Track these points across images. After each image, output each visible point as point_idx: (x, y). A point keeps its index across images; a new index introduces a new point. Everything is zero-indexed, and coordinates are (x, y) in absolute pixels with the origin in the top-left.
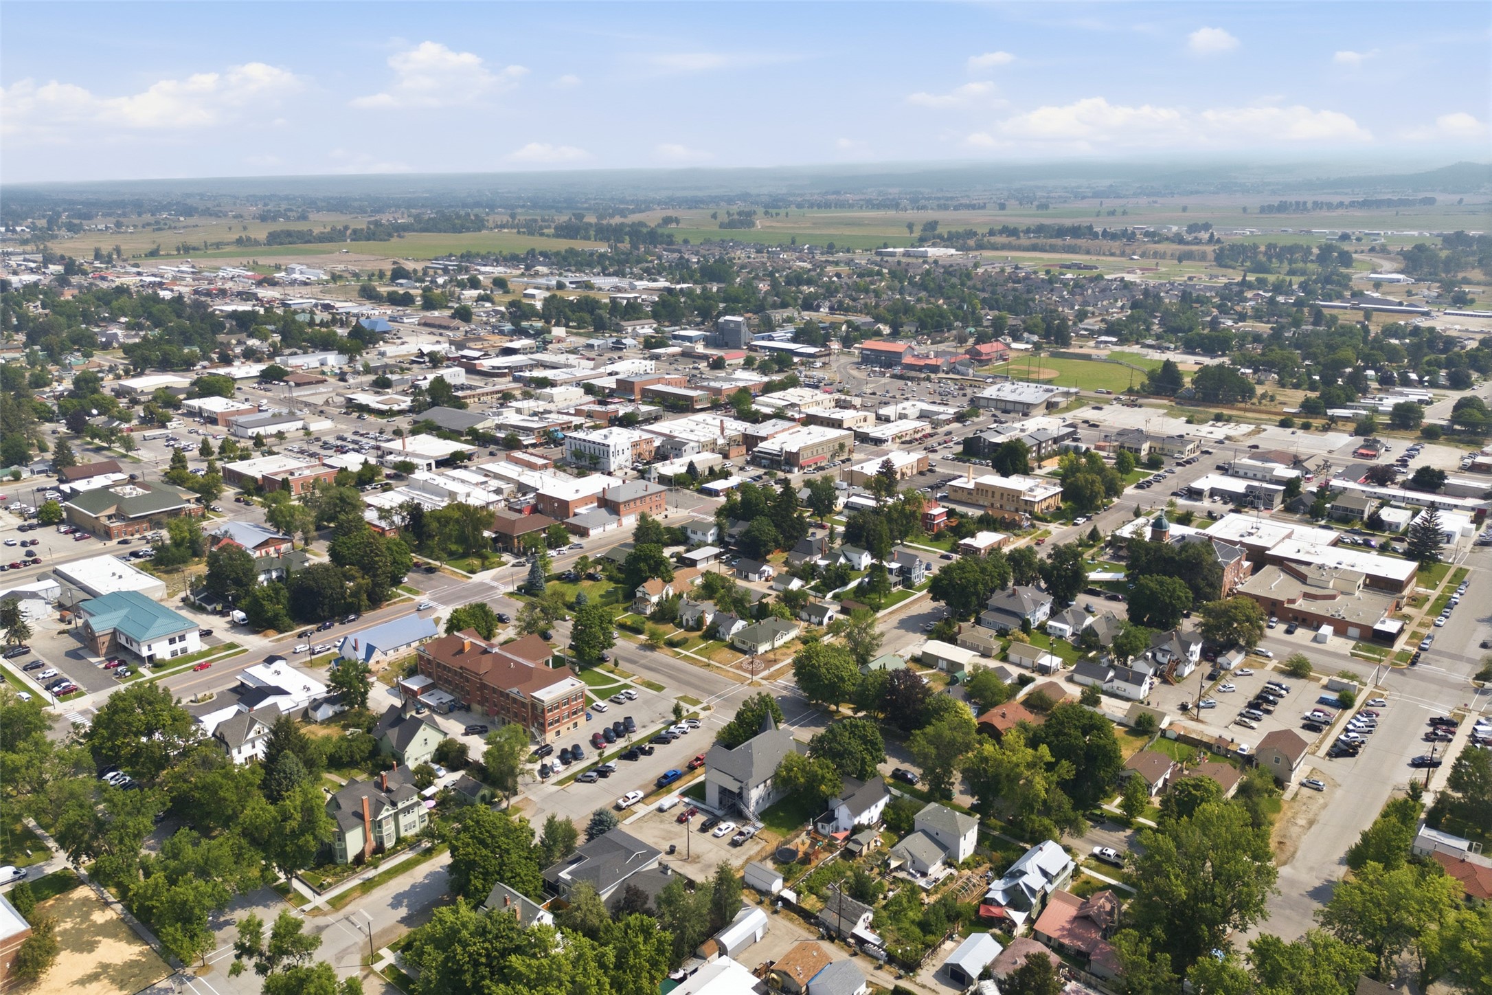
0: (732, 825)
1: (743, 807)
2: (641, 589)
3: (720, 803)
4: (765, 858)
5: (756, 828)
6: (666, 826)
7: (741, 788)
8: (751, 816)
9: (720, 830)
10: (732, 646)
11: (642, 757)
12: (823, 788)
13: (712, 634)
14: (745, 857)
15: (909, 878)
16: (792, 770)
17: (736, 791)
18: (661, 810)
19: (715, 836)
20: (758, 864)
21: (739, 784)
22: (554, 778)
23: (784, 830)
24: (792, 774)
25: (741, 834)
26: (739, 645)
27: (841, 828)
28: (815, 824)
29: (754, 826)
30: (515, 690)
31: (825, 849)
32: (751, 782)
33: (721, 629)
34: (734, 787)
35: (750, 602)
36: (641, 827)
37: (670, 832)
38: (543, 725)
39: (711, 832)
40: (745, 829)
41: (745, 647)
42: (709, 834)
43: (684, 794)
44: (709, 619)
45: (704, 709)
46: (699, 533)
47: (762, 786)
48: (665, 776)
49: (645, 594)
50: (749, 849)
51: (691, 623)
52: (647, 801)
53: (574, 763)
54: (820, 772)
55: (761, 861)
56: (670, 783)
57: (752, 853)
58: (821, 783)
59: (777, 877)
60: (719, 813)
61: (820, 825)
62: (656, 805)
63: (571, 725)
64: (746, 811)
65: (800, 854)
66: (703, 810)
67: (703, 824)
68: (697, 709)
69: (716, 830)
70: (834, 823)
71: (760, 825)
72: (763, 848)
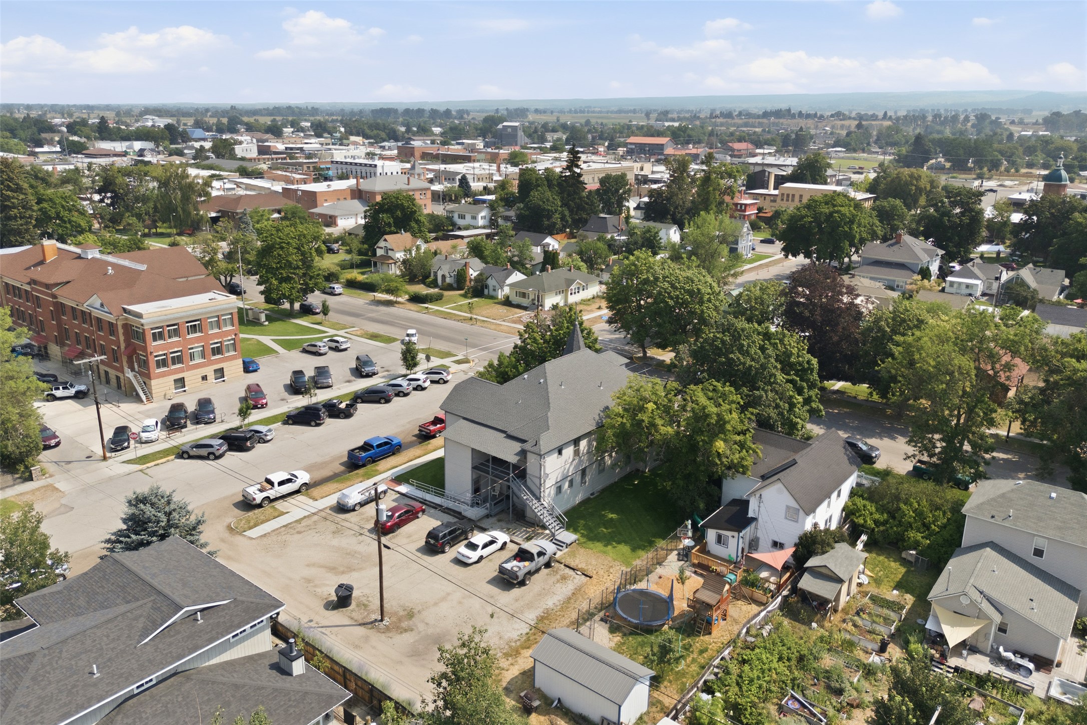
0: (502, 537)
1: (526, 496)
2: (382, 244)
3: (476, 490)
4: (588, 616)
5: (559, 544)
6: (348, 542)
7: (523, 453)
8: (547, 519)
9: (473, 547)
10: (507, 302)
11: (329, 421)
12: (720, 445)
13: (479, 290)
14: (531, 616)
15: (1001, 671)
16: (642, 409)
17: (512, 459)
18: (342, 508)
19: (460, 562)
20: (570, 635)
21: (517, 447)
22: (134, 451)
23: (624, 549)
24: (644, 417)
25: (523, 555)
26: (515, 299)
27: (765, 542)
28: (699, 536)
29: (553, 539)
30: (96, 301)
31: (736, 594)
32: (547, 441)
33: (491, 282)
34: (508, 452)
35: (532, 259)
36: (285, 544)
37: (351, 554)
38: (145, 364)
39: (451, 553)
40: (532, 546)
41: (525, 302)
42: (443, 561)
43: (399, 479)
44: (473, 273)
45: (459, 362)
46: (468, 217)
47: (569, 452)
48: (366, 447)
49: (387, 250)
50: (541, 595)
51: (448, 280)
52: (315, 492)
53: (190, 427)
54: (712, 409)
55: (577, 624)
56: (374, 460)
57: (551, 602)
58: (714, 436)
59: (636, 679)
60: (472, 513)
61: (711, 535)
62: (332, 500)
63: (209, 371)
64: (534, 504)
65: (681, 605)
66: (436, 506)
67: (431, 535)
68: (446, 361)
69: (462, 549)
70: (747, 532)
71: (568, 536)
72: (578, 592)
